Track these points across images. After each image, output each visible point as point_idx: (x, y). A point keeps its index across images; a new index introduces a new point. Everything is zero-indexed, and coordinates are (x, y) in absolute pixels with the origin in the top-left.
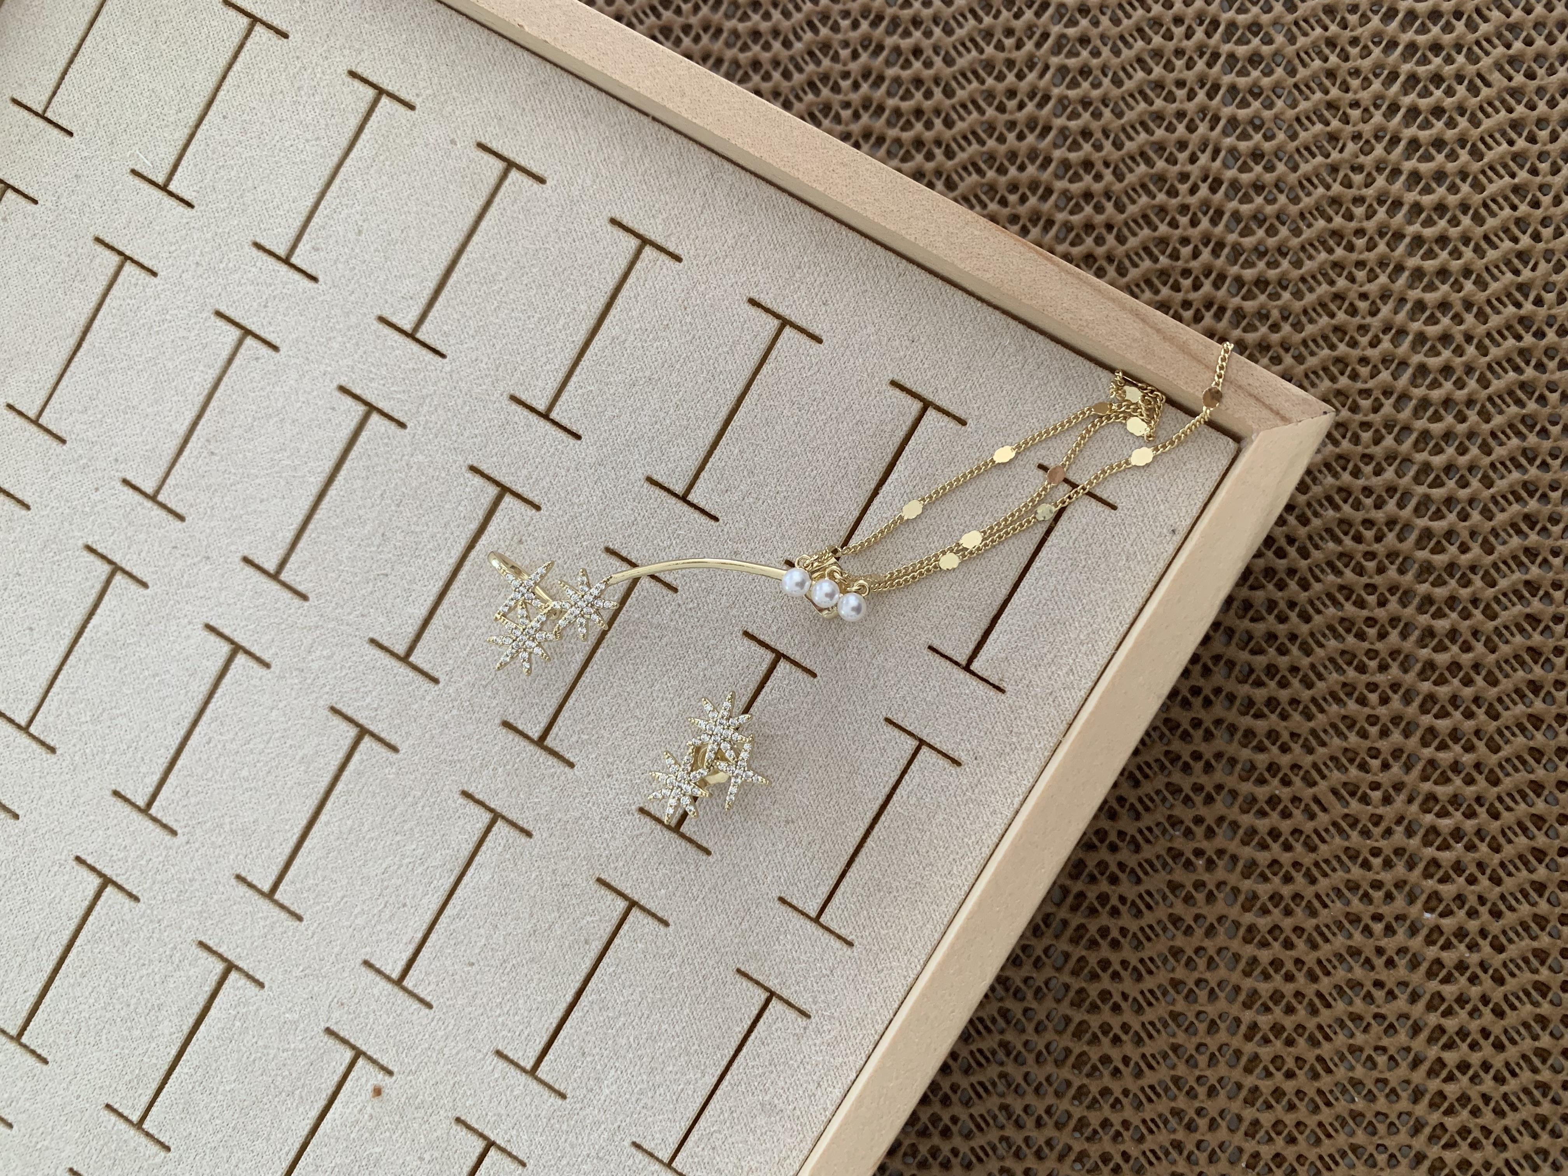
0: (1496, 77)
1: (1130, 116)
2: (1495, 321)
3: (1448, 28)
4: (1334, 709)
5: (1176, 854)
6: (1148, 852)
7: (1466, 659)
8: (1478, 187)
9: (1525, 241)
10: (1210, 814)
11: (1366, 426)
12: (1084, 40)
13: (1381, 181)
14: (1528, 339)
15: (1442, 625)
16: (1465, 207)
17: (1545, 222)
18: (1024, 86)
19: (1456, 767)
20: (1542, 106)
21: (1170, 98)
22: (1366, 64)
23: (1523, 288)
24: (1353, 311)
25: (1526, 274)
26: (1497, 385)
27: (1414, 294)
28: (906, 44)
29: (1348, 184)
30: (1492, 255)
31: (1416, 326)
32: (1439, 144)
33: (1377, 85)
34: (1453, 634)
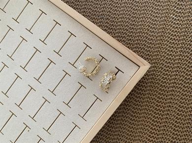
0: (179, 52)
1: (134, 46)
2: (172, 81)
3: (175, 45)
4: (141, 122)
5: (119, 134)
6: (115, 133)
7: (158, 120)
8: (173, 65)
9: (177, 73)
10: (124, 131)
11: (153, 90)
12: (131, 36)
13: (162, 61)
14: (175, 85)
15: (156, 116)
16: (171, 67)
17: (180, 71)
18: (123, 40)
19: (154, 133)
20: (183, 57)
21: (140, 45)
22: (164, 47)
23: (176, 78)
24: (155, 76)
25: (176, 77)
26: (170, 89)
27: (163, 76)
28: (110, 31)
29: (158, 61)
30: (173, 73)
31: (162, 80)
32: (170, 59)
33: (164, 50)
34: (157, 117)
